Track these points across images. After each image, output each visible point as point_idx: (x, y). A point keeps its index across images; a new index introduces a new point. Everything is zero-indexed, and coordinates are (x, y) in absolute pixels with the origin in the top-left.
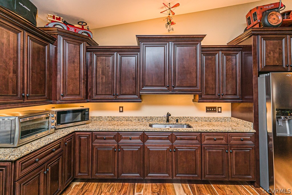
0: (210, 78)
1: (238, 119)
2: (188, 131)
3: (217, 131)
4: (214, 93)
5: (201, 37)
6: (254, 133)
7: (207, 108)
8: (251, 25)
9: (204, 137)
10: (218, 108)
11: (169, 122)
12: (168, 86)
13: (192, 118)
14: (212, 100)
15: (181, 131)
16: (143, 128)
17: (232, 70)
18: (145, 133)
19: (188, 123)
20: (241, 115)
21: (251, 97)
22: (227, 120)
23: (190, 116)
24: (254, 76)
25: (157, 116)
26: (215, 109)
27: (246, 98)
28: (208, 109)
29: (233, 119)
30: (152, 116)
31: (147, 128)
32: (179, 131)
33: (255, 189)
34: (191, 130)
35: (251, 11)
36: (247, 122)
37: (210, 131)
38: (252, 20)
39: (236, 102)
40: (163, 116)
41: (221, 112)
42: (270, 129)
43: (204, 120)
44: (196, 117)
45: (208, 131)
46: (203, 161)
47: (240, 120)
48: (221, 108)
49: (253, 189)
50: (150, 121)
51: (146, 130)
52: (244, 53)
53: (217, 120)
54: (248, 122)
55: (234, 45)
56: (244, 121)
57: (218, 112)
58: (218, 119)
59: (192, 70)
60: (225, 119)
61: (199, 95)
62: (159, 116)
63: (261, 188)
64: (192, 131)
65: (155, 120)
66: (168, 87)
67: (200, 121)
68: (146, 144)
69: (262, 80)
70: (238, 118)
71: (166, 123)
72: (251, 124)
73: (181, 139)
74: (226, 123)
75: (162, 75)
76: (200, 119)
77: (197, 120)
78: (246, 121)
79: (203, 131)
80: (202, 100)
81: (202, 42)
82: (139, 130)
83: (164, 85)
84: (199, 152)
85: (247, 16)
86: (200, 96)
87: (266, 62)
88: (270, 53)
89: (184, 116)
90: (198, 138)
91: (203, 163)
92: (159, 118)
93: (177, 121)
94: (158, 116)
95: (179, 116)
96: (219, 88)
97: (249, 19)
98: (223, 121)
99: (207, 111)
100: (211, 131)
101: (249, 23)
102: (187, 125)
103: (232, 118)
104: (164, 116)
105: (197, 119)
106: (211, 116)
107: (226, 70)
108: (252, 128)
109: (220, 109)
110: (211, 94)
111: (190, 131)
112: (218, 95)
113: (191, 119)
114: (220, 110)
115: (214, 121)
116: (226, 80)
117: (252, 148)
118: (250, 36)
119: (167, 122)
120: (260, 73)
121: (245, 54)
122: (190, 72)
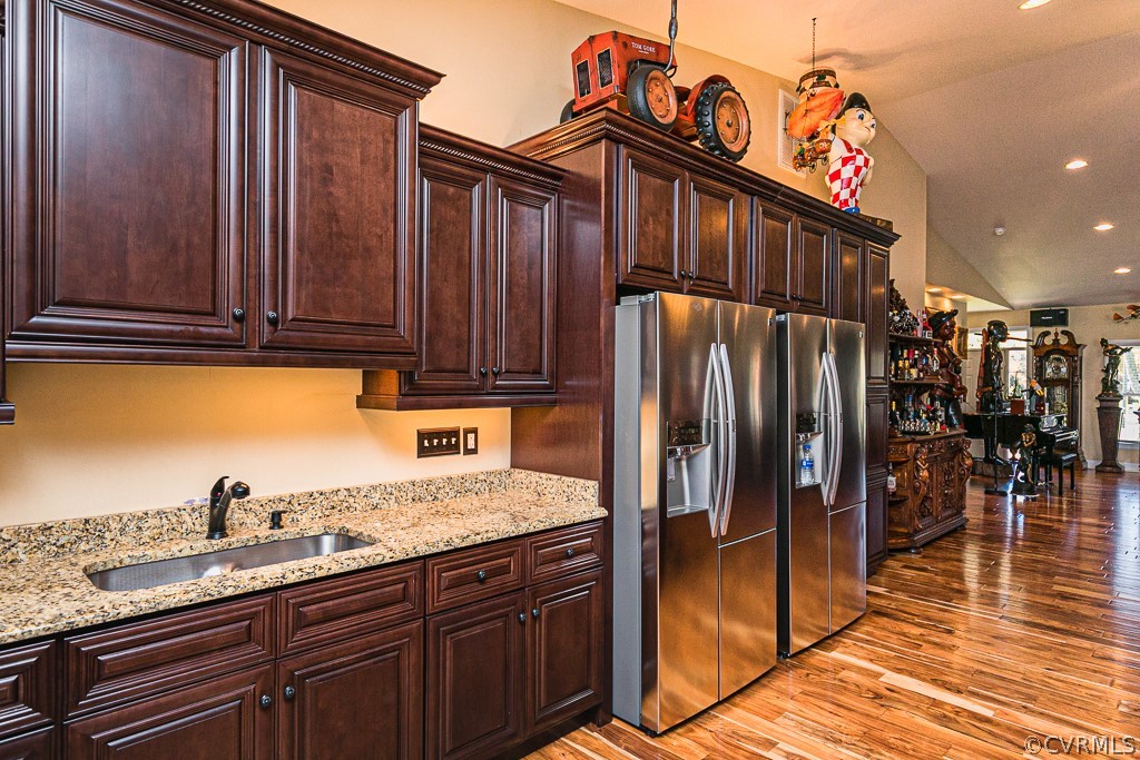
0: (449, 292)
1: (543, 475)
2: (363, 564)
3: (490, 535)
4: (463, 367)
5: (423, 80)
6: (601, 519)
7: (422, 435)
8: (590, 100)
9: (439, 576)
10: (467, 432)
11: (224, 535)
12: (238, 311)
13: (354, 493)
14: (456, 398)
15: (331, 572)
16: (50, 612)
17: (530, 266)
18: (74, 641)
19: (337, 521)
20: (550, 456)
21: (593, 382)
22: (496, 482)
23: (343, 485)
24: (605, 300)
25: (139, 509)
26: (454, 440)
27: (571, 387)
28: (426, 444)
29: (520, 475)
30: (93, 512)
31: (81, 599)
32: (319, 574)
33: (600, 732)
34: (380, 558)
35: (592, 39)
36: (577, 480)
37: (464, 545)
38: (594, 79)
39: (539, 401)
40: (181, 504)
41: (474, 451)
42: (650, 498)
43: (410, 495)
44: (374, 488)
45: (458, 543)
46: (431, 695)
47: (550, 476)
48: (475, 431)
49: (595, 734)
50: (83, 546)
51: (80, 622)
52: (566, 201)
53: (462, 486)
54: (582, 481)
55: (538, 158)
56: (564, 478)
57: (468, 452)
58: (467, 484)
59: (374, 242)
60: (489, 482)
61: (400, 372)
62: (153, 507)
63: (615, 722)
64: (387, 560)
65: (123, 540)
66: (239, 319)
67: (392, 502)
68: (74, 720)
69: (627, 318)
70: (541, 471)
71: (206, 542)
72: (593, 486)
73: (329, 617)
74: (495, 495)
75: (196, 240)
76: (392, 492)
77: (382, 497)
78: (572, 479)
79: (435, 550)
80: (415, 395)
81: (422, 104)
82: (17, 631)
83: (209, 307)
84: (411, 659)
85: (576, 55)
86: (407, 378)
87: (639, 253)
88: (646, 222)
89: (310, 490)
90: (412, 590)
91: (431, 704)
92: (156, 522)
93: (276, 520)
94: (144, 509)
95: (285, 492)
96: (483, 341)
97: (581, 69)
98: (482, 489)
99: (423, 452)
100: (468, 543)
101: (583, 88)
102: (337, 535)
103: (517, 470)
104: (191, 502)
105: (376, 498)
106: (439, 475)
107: (510, 264)
108: (595, 500)
109: (471, 437)
110: (449, 367)
111: (378, 561)
112: (481, 372)
113: (351, 500)
114: (471, 445)
115: (452, 494)
116: (509, 307)
117: (596, 580)
118: (596, 141)
119: (210, 537)
120: (624, 290)
121: (572, 208)
122: (367, 250)
